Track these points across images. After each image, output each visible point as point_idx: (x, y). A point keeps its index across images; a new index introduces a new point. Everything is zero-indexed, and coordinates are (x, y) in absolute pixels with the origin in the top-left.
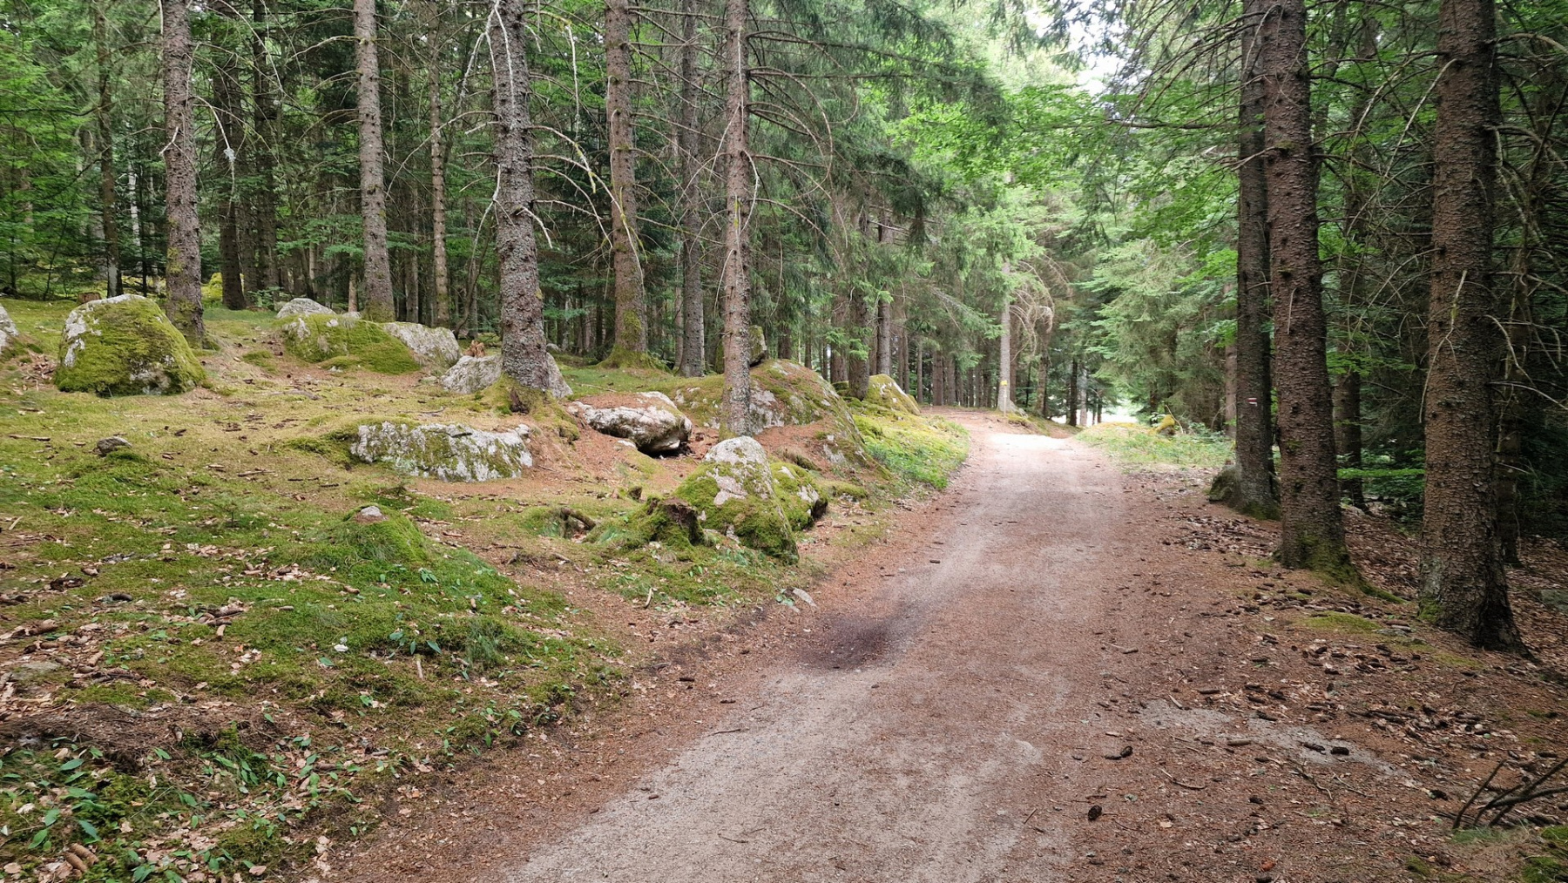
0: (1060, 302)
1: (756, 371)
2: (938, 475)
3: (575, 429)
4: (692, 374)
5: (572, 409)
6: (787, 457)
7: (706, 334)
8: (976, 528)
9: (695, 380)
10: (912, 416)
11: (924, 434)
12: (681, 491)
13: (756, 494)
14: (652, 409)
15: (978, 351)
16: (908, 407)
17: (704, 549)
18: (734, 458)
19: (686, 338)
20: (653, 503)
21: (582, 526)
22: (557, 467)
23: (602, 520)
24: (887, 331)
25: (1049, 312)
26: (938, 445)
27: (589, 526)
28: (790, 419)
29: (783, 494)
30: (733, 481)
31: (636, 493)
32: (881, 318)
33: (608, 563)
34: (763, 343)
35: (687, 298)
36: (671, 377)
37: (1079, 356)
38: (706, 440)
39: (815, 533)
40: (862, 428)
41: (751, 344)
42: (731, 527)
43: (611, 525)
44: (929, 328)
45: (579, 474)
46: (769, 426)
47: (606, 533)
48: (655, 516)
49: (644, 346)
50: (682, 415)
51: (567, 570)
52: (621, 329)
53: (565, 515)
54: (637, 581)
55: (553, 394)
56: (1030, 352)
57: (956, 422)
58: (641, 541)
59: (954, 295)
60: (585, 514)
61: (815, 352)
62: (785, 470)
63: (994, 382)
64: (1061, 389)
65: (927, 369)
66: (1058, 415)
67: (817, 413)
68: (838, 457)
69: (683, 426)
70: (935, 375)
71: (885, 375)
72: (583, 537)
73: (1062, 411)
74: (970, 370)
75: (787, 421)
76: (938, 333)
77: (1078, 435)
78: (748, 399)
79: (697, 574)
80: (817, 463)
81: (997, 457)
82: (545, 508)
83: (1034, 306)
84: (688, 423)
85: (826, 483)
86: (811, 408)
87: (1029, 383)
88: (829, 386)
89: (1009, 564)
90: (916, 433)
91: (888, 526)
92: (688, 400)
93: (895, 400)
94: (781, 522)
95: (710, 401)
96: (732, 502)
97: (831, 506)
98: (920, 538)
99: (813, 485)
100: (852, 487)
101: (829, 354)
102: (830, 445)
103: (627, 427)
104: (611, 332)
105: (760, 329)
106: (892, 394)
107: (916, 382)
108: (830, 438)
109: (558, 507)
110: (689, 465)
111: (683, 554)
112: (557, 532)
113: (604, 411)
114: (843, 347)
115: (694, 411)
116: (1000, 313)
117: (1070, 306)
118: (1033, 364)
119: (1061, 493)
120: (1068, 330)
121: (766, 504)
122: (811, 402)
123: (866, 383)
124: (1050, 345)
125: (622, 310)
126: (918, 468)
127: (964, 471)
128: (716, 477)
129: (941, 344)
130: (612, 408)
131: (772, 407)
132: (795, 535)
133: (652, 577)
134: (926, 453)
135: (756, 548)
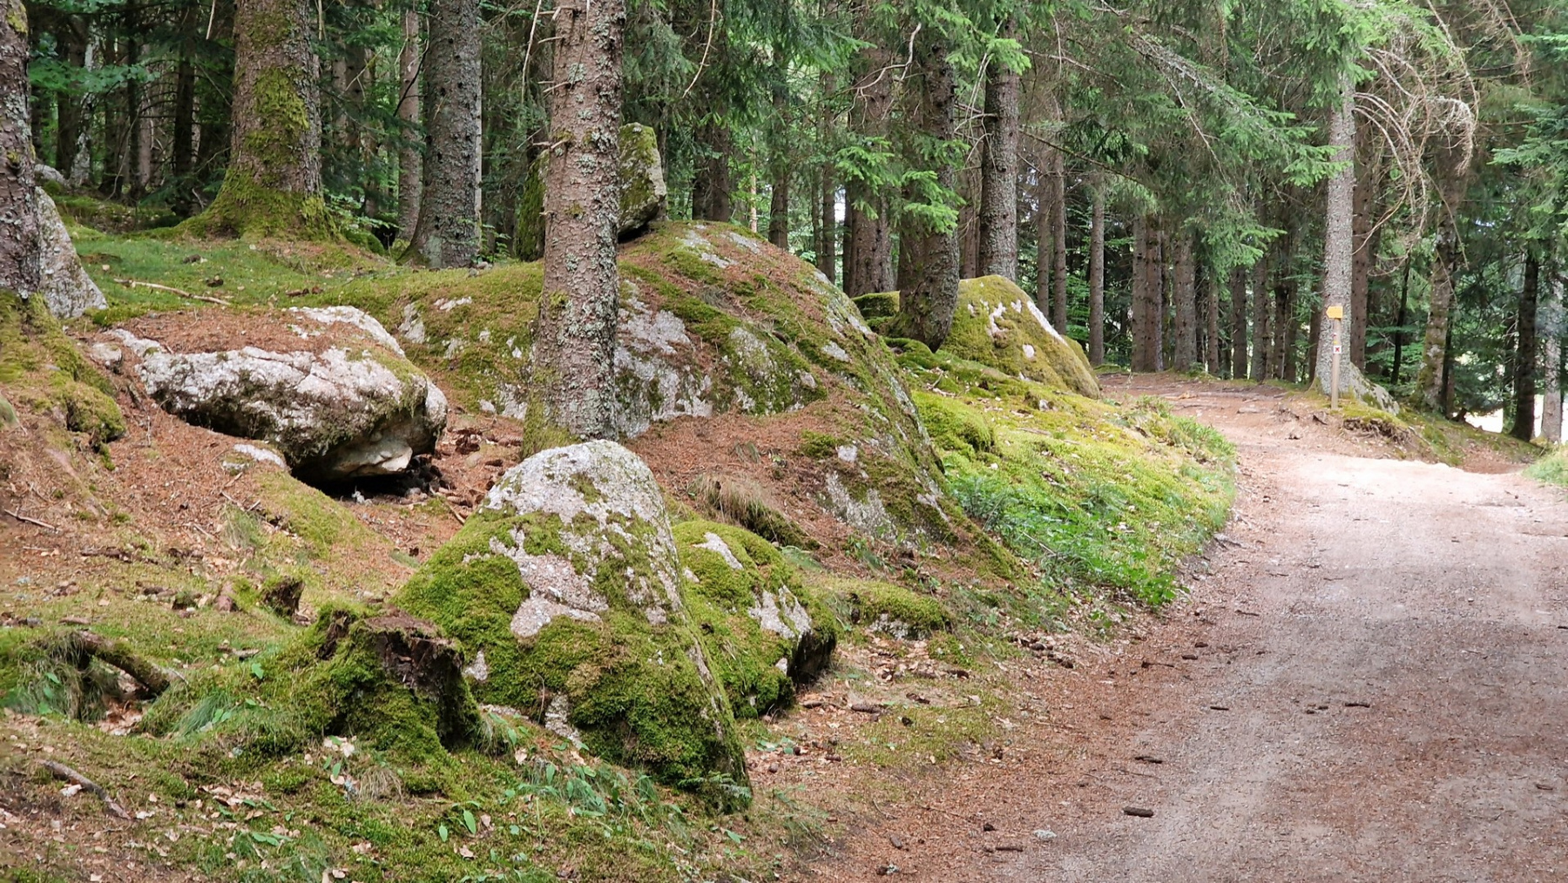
0: (1498, 90)
1: (634, 255)
2: (1151, 568)
3: (112, 408)
4: (449, 260)
5: (104, 352)
6: (716, 505)
7: (488, 147)
8: (1256, 720)
9: (456, 275)
10: (1078, 399)
11: (1111, 449)
12: (416, 594)
13: (634, 610)
14: (335, 356)
15: (1265, 219)
16: (1064, 371)
17: (481, 761)
18: (569, 503)
19: (431, 158)
20: (336, 625)
21: (128, 685)
22: (58, 516)
23: (188, 672)
24: (1009, 153)
25: (1465, 114)
26: (1147, 484)
27: (150, 688)
28: (729, 397)
29: (709, 610)
30: (567, 569)
31: (285, 597)
32: (992, 119)
33: (202, 795)
34: (656, 173)
35: (437, 44)
36: (386, 265)
37: (1547, 243)
38: (488, 450)
39: (799, 724)
40: (938, 424)
41: (622, 173)
42: (560, 701)
43: (212, 684)
44: (1126, 148)
45: (121, 537)
46: (668, 414)
47: (198, 707)
48: (343, 663)
49: (314, 175)
50: (421, 378)
51: (87, 812)
52: (248, 124)
53: (83, 654)
54: (287, 850)
55: (49, 305)
56: (1408, 226)
57: (1199, 419)
58: (299, 733)
59: (1200, 59)
60: (138, 653)
61: (800, 207)
62: (714, 543)
63: (1304, 309)
64: (1493, 334)
65: (1119, 268)
66: (1484, 409)
67: (809, 379)
68: (868, 511)
69: (421, 405)
70: (1138, 288)
71: (1002, 278)
72: (133, 718)
73: (1491, 396)
74: (1239, 273)
75: (721, 400)
76: (1153, 163)
77: (1539, 466)
78: (609, 334)
79: (460, 834)
80: (806, 526)
81: (1313, 521)
82: (24, 631)
83: (1424, 96)
84: (436, 400)
85: (833, 585)
86: (791, 364)
87: (1402, 316)
88: (846, 303)
89: (1349, 824)
90: (1087, 446)
91: (1006, 710)
92: (437, 334)
93: (1029, 351)
94: (704, 691)
95: (499, 337)
96: (563, 628)
97: (845, 651)
98: (1096, 745)
99: (797, 590)
100: (907, 597)
101: (840, 213)
102: (847, 475)
103: (259, 405)
104: (217, 137)
105: (648, 134)
106: (1021, 334)
107: (1086, 302)
108: (847, 454)
109: (62, 630)
110: (435, 522)
111: (422, 775)
112: (58, 703)
113: (194, 358)
114: (888, 191)
115: (454, 364)
116: (1325, 114)
117: (1523, 99)
118: (1417, 261)
119: (1490, 629)
120: (1515, 168)
121: (659, 636)
122: (793, 350)
123: (948, 299)
124: (1465, 209)
125: (250, 68)
126: (1094, 548)
127: (1220, 558)
128: (520, 557)
129: (1162, 196)
130: (219, 348)
131: (679, 361)
132: (741, 728)
133: (330, 838)
134: (1115, 503)
135: (629, 763)
